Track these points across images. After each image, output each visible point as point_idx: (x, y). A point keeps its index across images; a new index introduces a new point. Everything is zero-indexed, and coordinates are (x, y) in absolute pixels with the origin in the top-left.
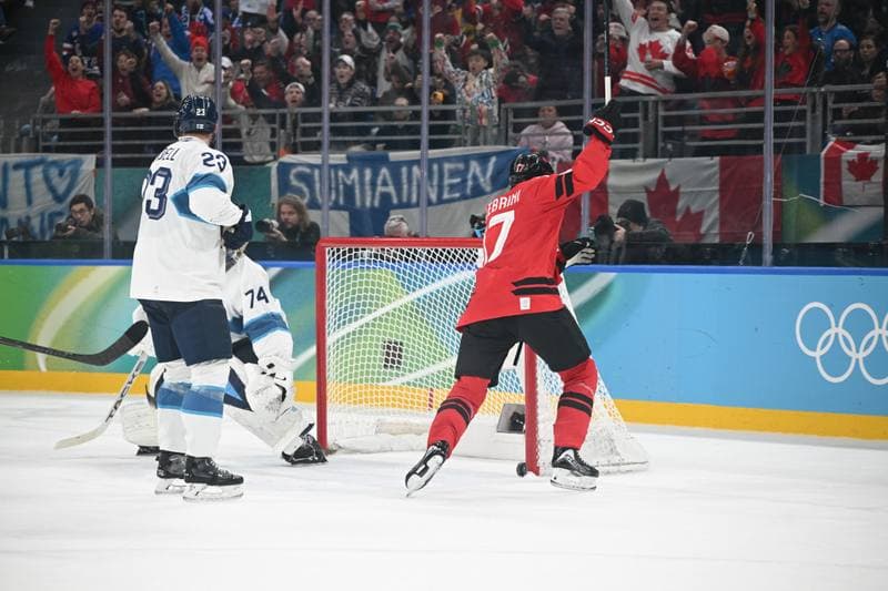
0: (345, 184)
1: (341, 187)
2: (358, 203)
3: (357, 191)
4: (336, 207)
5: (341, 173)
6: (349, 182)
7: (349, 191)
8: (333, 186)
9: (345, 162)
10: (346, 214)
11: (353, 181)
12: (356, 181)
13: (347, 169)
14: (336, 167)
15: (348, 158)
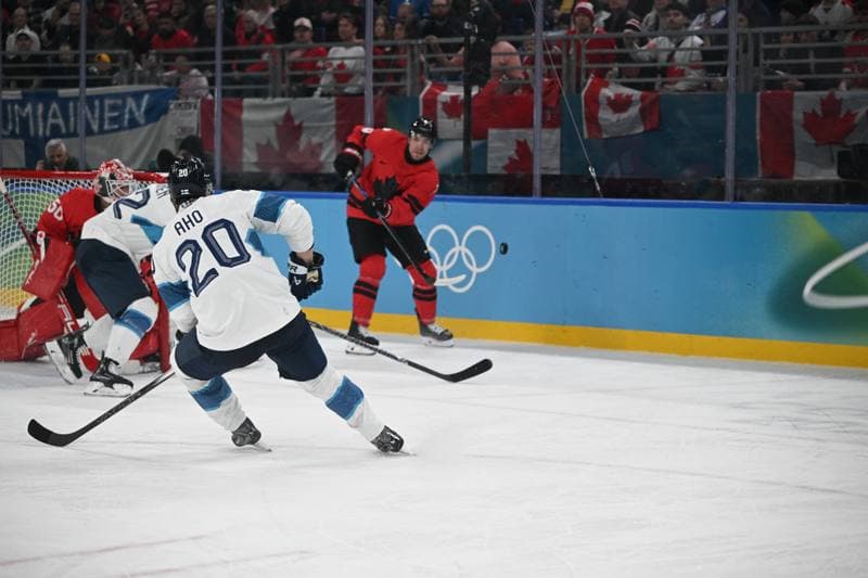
0: (20, 117)
1: (17, 119)
2: (32, 132)
3: (31, 123)
4: (13, 135)
5: (16, 107)
6: (24, 115)
7: (24, 122)
8: (10, 117)
9: (20, 97)
10: (22, 142)
11: (28, 114)
12: (31, 112)
13: (22, 104)
14: (13, 102)
15: (24, 95)
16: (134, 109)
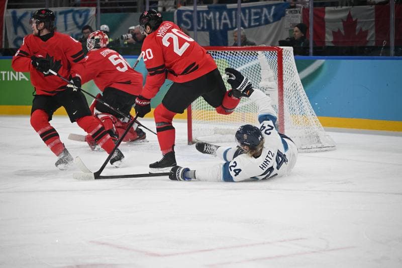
0: (207, 19)
1: (205, 21)
2: (213, 28)
3: (213, 23)
4: (203, 29)
5: (205, 14)
6: (209, 19)
7: (209, 22)
8: (201, 20)
9: (207, 9)
10: (208, 33)
11: (211, 18)
12: (212, 18)
13: (208, 12)
14: (203, 12)
15: (208, 7)
16: (267, 14)
